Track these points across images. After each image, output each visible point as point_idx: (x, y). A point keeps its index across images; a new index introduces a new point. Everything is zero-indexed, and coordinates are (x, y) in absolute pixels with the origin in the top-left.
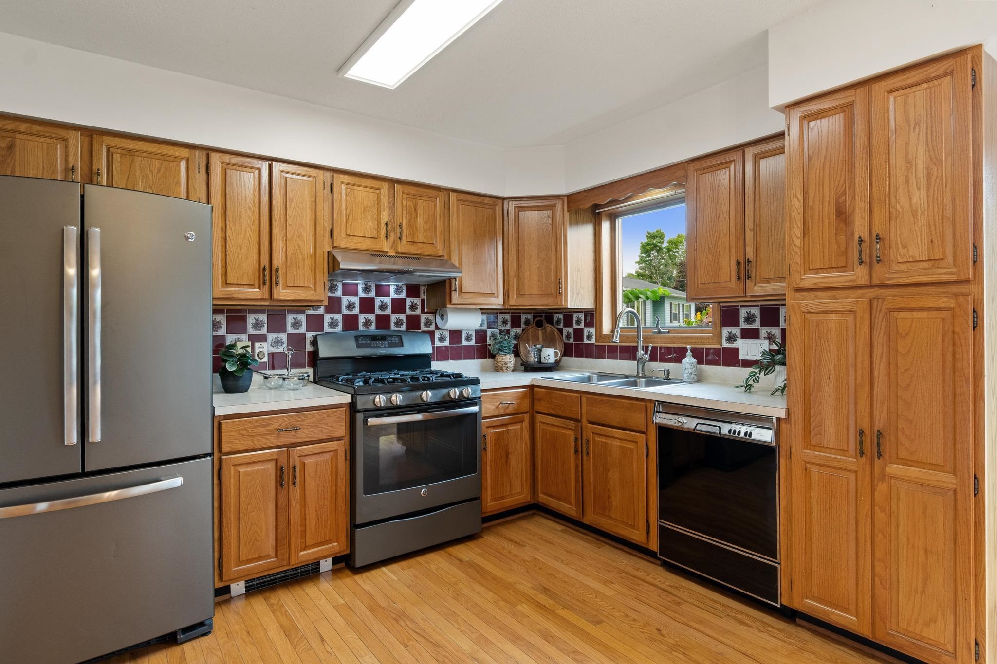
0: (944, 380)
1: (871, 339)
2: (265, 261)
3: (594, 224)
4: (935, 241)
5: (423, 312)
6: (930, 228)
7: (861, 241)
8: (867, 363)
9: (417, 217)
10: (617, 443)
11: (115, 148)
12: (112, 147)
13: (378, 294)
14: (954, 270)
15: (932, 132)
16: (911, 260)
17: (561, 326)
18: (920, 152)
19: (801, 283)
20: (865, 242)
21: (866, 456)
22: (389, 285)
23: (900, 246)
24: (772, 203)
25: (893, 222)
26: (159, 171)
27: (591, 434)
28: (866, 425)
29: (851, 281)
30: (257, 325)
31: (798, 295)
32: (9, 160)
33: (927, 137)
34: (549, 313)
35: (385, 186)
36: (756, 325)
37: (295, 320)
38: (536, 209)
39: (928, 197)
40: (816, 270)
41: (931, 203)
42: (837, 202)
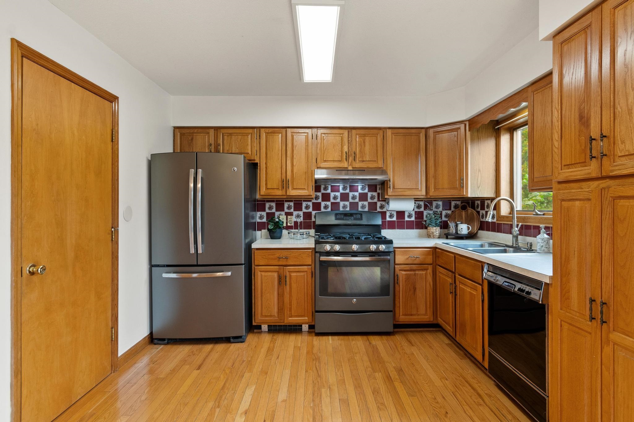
2: (284, 177)
3: (495, 136)
5: (379, 200)
9: (365, 147)
10: (469, 290)
11: (225, 133)
12: (224, 133)
13: (351, 191)
16: (627, 153)
17: (479, 209)
19: (558, 177)
20: (594, 140)
22: (358, 186)
23: (620, 142)
26: (241, 141)
27: (458, 282)
29: (588, 174)
30: (289, 208)
31: (560, 186)
32: (191, 144)
34: (473, 200)
35: (346, 132)
37: (307, 205)
38: (447, 132)
40: (568, 166)
42: (579, 109)
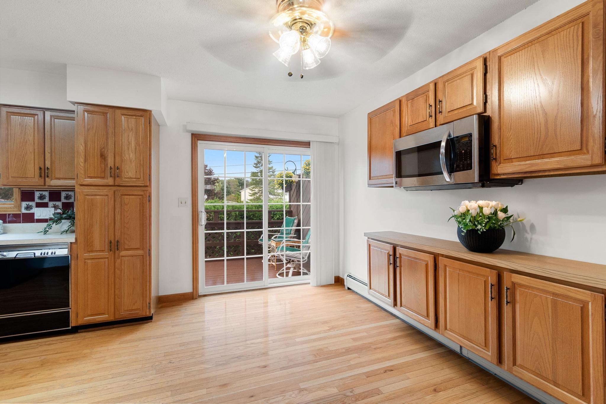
0: (140, 219)
1: (114, 206)
4: (137, 172)
6: (136, 167)
7: (111, 168)
8: (113, 215)
14: (143, 182)
15: (137, 134)
16: (129, 177)
18: (133, 140)
19: (84, 182)
20: (112, 168)
21: (112, 251)
23: (126, 172)
24: (62, 142)
25: (123, 163)
28: (112, 239)
29: (107, 183)
31: (82, 187)
33: (135, 136)
36: (46, 200)
39: (135, 156)
40: (91, 177)
41: (136, 159)
42: (101, 151)
